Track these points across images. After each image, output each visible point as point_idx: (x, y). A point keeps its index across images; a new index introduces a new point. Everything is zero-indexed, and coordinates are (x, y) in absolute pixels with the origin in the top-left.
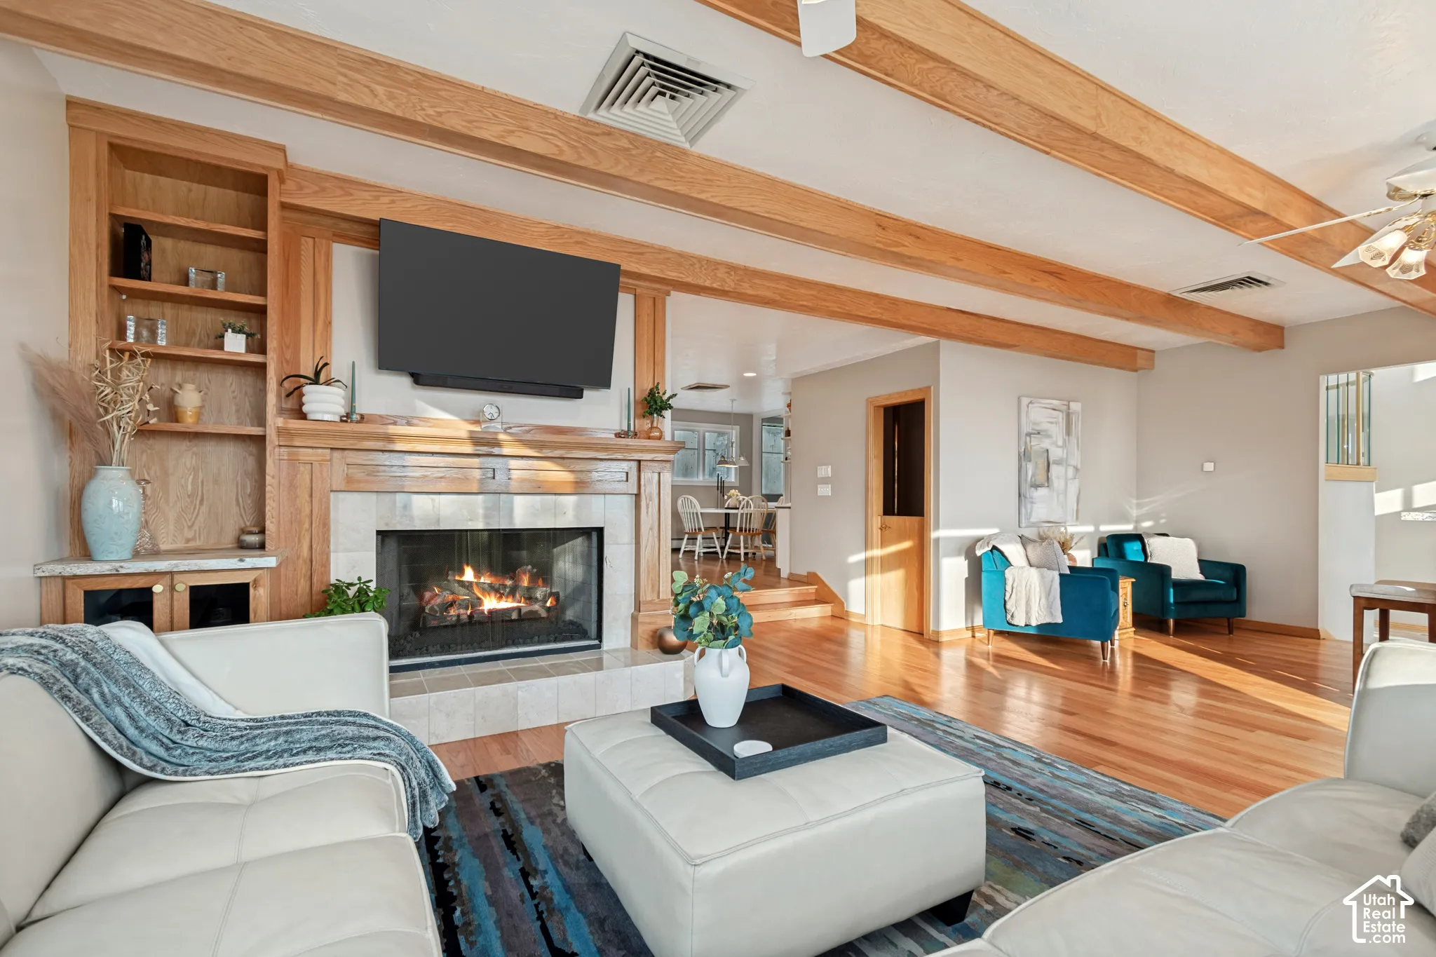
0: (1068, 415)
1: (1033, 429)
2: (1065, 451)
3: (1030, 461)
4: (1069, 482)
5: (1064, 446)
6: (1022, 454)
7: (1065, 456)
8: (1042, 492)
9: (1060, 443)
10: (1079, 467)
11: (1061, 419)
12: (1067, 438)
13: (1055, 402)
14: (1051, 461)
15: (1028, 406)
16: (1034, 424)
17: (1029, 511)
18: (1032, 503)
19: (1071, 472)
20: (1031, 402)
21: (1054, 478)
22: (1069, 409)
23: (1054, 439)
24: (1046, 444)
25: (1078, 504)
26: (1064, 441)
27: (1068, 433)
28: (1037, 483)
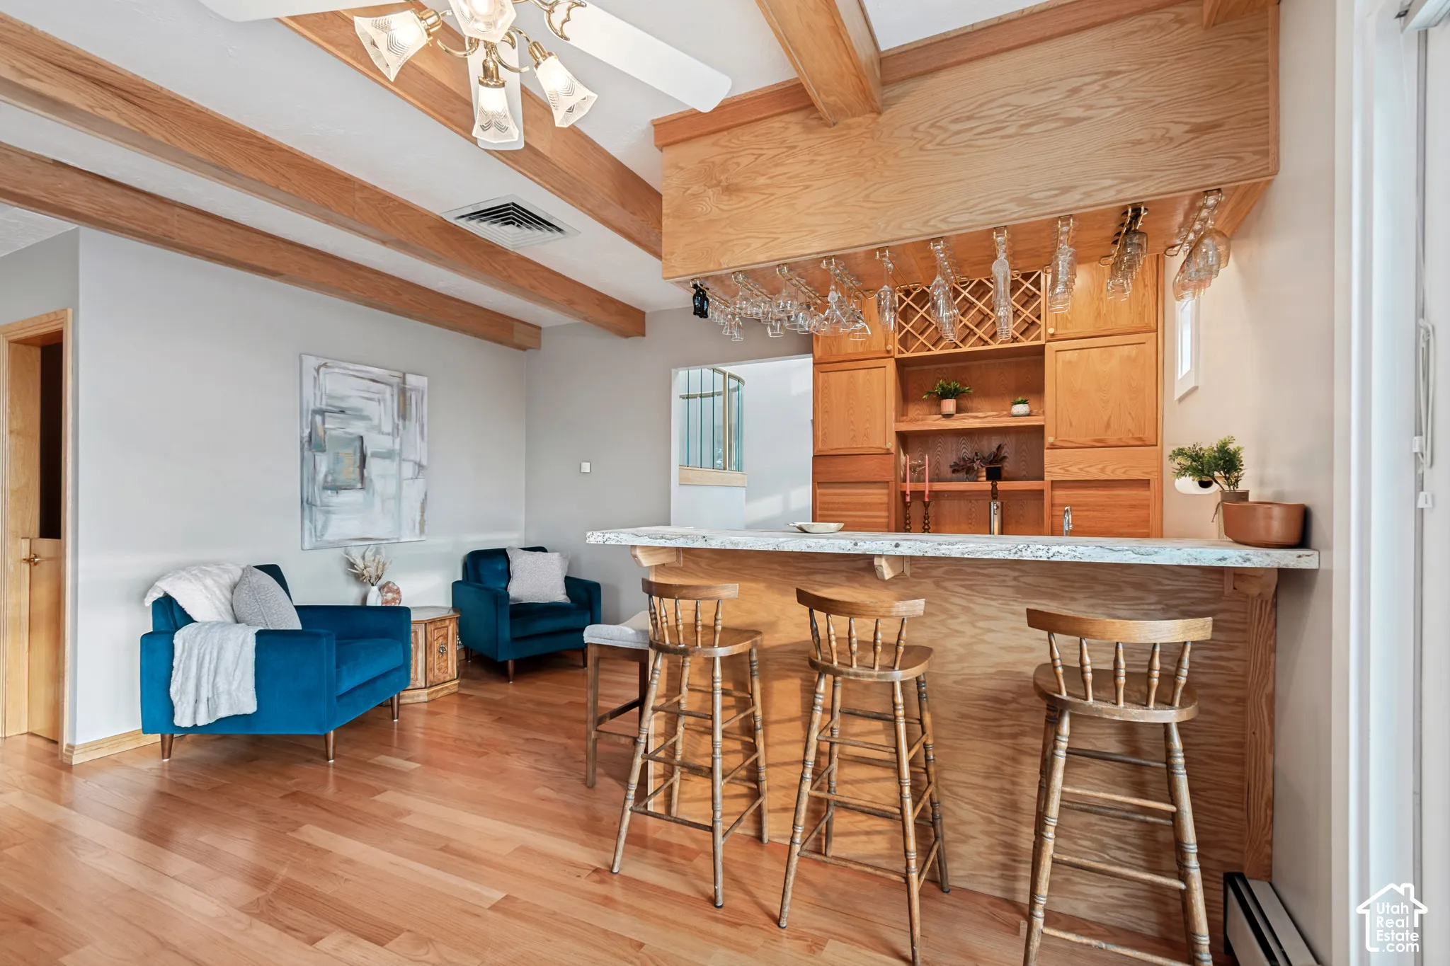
0: (403, 392)
1: (327, 405)
2: (398, 440)
3: (323, 451)
4: (405, 484)
5: (396, 431)
6: (306, 439)
7: (397, 447)
8: (346, 497)
9: (387, 427)
10: (424, 462)
11: (388, 396)
12: (401, 423)
13: (376, 371)
14: (369, 452)
15: (318, 371)
16: (331, 397)
17: (319, 527)
18: (328, 512)
19: (408, 470)
20: (325, 365)
21: (374, 477)
22: (404, 382)
23: (376, 422)
24: (357, 428)
25: (423, 512)
26: (396, 427)
27: (403, 414)
28: (338, 484)
